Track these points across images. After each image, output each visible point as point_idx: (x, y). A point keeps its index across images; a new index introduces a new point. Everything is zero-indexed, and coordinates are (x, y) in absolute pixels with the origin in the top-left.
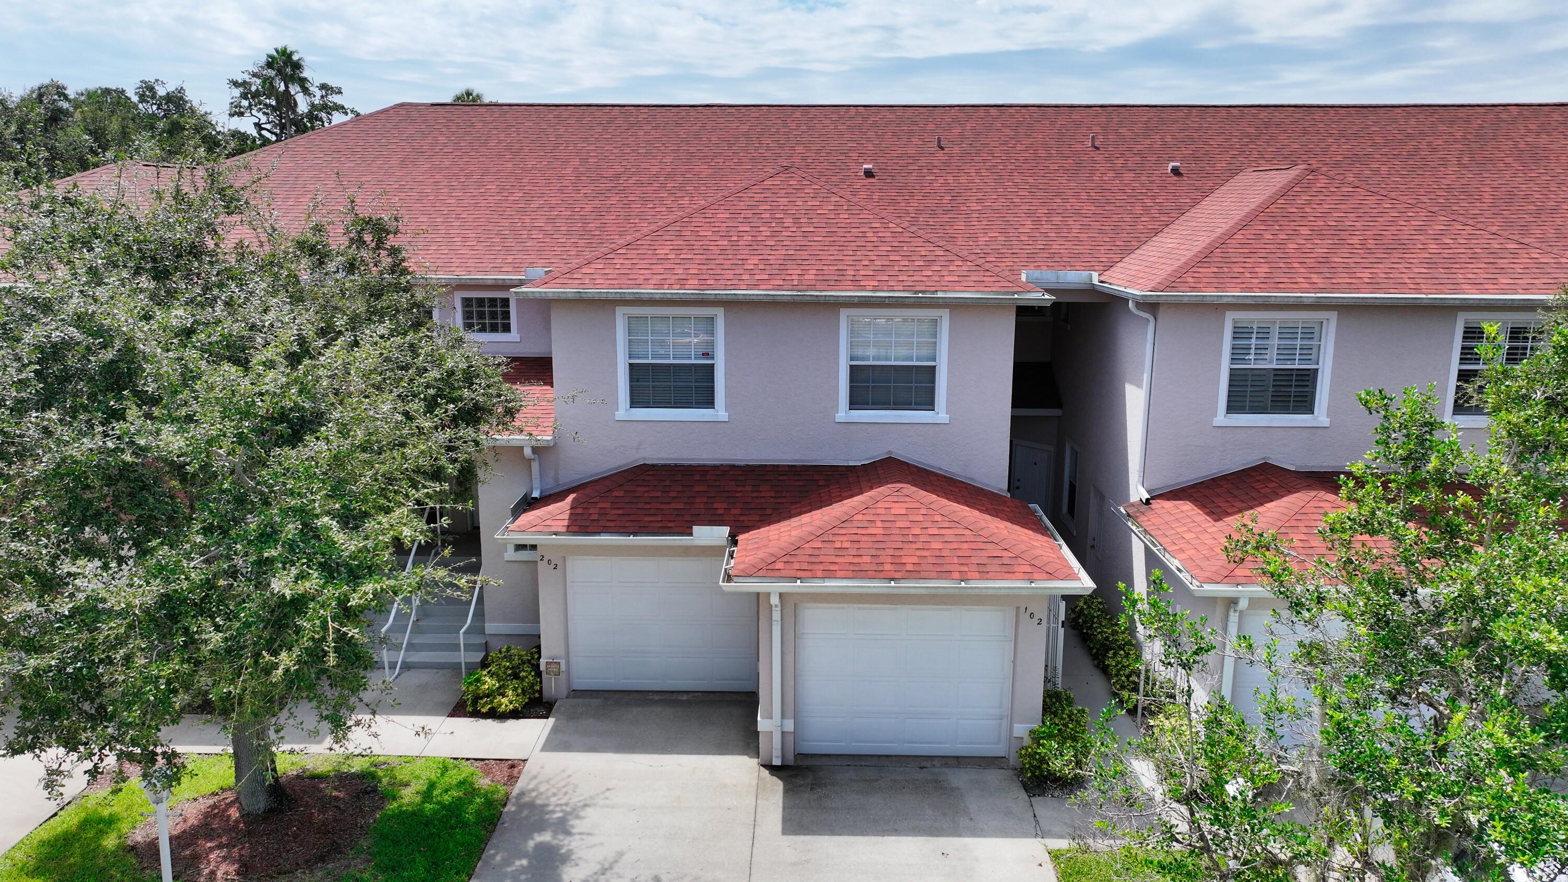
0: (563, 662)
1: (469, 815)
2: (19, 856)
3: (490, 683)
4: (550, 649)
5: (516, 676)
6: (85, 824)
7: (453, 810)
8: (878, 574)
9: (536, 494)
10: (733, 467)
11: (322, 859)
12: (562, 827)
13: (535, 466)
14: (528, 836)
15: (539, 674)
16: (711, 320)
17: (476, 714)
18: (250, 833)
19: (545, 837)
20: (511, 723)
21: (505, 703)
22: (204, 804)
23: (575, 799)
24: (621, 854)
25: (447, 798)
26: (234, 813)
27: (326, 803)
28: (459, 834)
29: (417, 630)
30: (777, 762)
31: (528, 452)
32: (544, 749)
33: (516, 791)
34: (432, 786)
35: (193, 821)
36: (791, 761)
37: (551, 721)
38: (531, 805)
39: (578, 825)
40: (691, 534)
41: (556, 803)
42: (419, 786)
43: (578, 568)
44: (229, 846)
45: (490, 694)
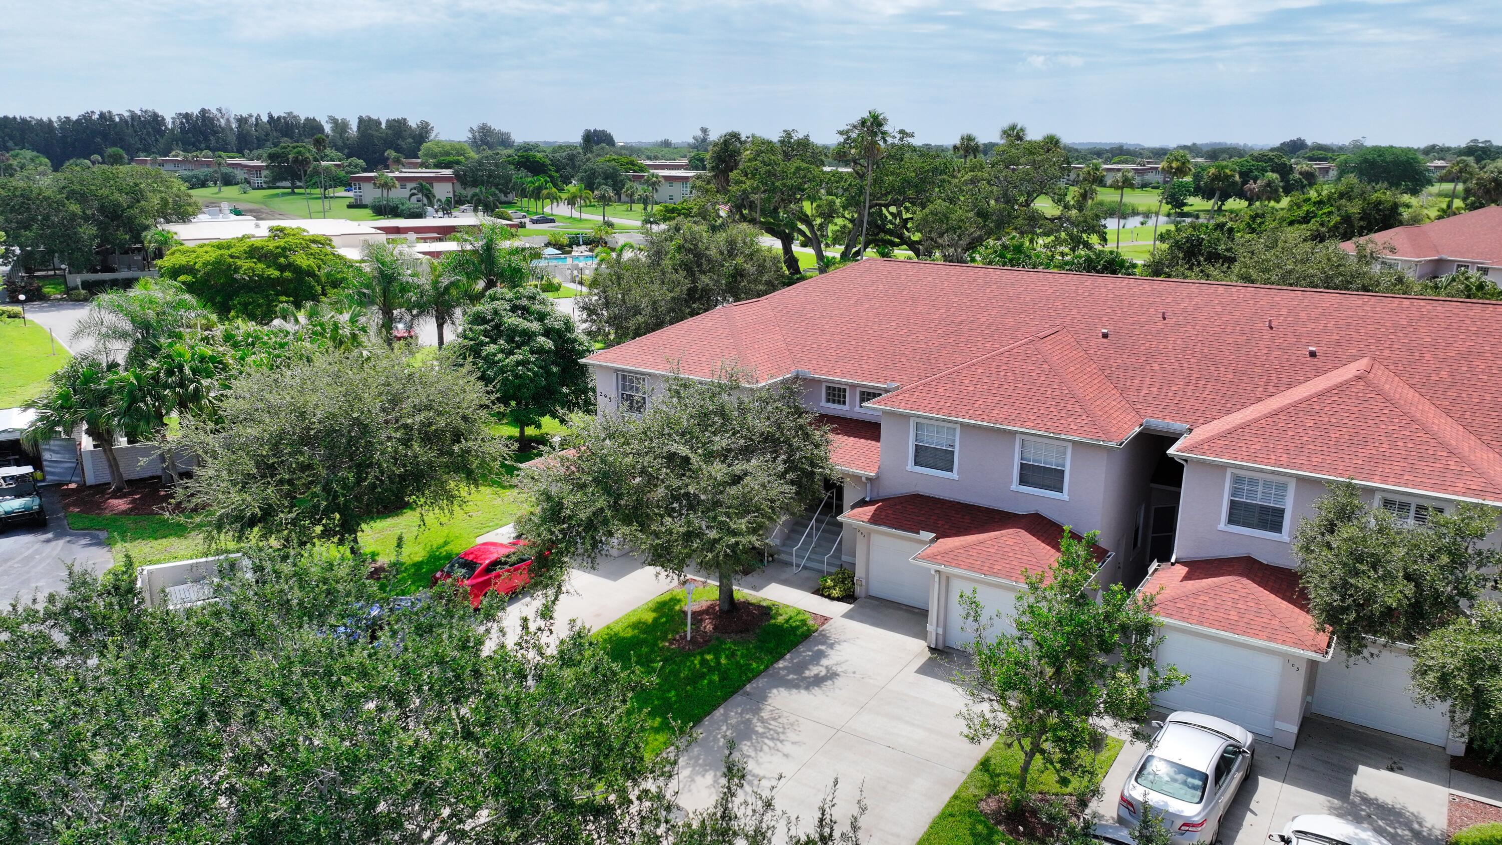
0: (864, 581)
1: (799, 632)
2: (650, 605)
3: (829, 583)
4: (859, 573)
5: (843, 582)
6: (671, 600)
7: (794, 629)
8: (980, 570)
9: (867, 499)
10: (959, 503)
11: (741, 632)
12: (831, 646)
13: (869, 485)
14: (817, 645)
15: (853, 584)
16: (955, 429)
17: (822, 595)
18: (720, 616)
19: (823, 647)
20: (835, 602)
21: (835, 593)
22: (709, 603)
23: (842, 638)
24: (847, 661)
25: (794, 624)
26: (717, 608)
27: (750, 613)
28: (792, 638)
29: (813, 552)
30: (933, 646)
31: (864, 479)
32: (842, 616)
33: (821, 629)
34: (791, 618)
35: (704, 608)
36: (940, 647)
37: (852, 606)
38: (824, 636)
39: (837, 647)
40: (918, 533)
41: (833, 637)
42: (785, 617)
43: (876, 540)
44: (713, 619)
45: (829, 588)
